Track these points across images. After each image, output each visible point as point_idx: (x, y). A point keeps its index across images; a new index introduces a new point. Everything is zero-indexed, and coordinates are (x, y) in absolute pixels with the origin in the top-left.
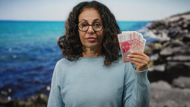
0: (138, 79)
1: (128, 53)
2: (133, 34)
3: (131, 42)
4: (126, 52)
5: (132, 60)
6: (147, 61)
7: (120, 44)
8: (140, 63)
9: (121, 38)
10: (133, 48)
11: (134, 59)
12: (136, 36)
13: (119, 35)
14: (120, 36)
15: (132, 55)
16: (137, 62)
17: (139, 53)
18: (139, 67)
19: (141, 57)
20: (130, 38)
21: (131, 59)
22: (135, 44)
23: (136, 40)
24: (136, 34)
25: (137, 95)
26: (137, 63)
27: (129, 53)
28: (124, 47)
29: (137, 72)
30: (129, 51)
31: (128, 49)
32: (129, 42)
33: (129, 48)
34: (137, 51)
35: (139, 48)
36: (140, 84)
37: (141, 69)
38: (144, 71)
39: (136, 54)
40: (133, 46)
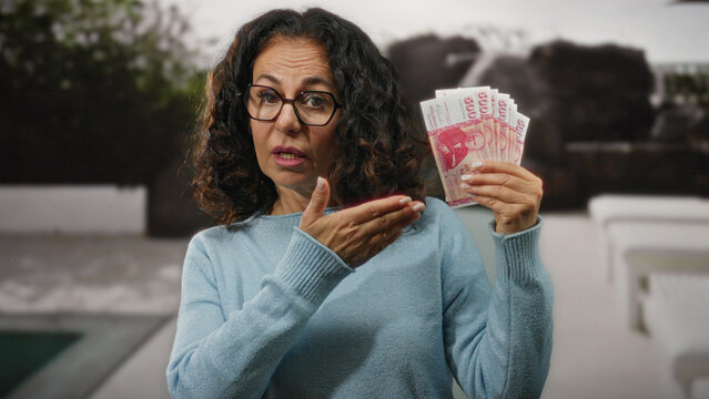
0: (507, 261)
1: (462, 170)
2: (476, 100)
3: (470, 128)
4: (454, 164)
5: (477, 195)
6: (534, 193)
7: (431, 138)
8: (509, 201)
9: (435, 113)
10: (482, 148)
11: (485, 189)
12: (489, 105)
13: (425, 105)
14: (431, 108)
15: (479, 177)
16: (497, 198)
17: (505, 167)
18: (505, 219)
19: (512, 180)
20: (467, 112)
21: (475, 189)
22: (488, 136)
23: (488, 118)
24: (489, 99)
25: (509, 325)
26: (498, 205)
27: (467, 169)
28: (445, 149)
29: (500, 239)
30: (465, 161)
31: (462, 153)
32: (463, 129)
33: (467, 149)
34: (495, 160)
35: (502, 150)
36: (517, 282)
37: (512, 226)
38: (529, 230)
39: (492, 171)
40: (479, 140)
